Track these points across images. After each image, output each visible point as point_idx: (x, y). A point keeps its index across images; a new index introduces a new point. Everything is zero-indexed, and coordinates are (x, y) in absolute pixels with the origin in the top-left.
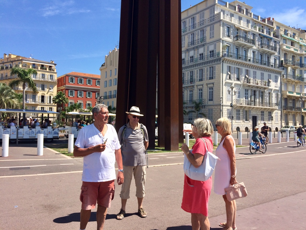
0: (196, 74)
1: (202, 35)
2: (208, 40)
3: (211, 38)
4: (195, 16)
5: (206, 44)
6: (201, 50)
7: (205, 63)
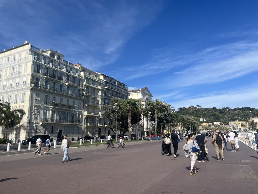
0: (12, 98)
1: (19, 69)
2: (23, 73)
3: (25, 72)
4: (16, 54)
5: (21, 76)
6: (17, 80)
7: (19, 90)
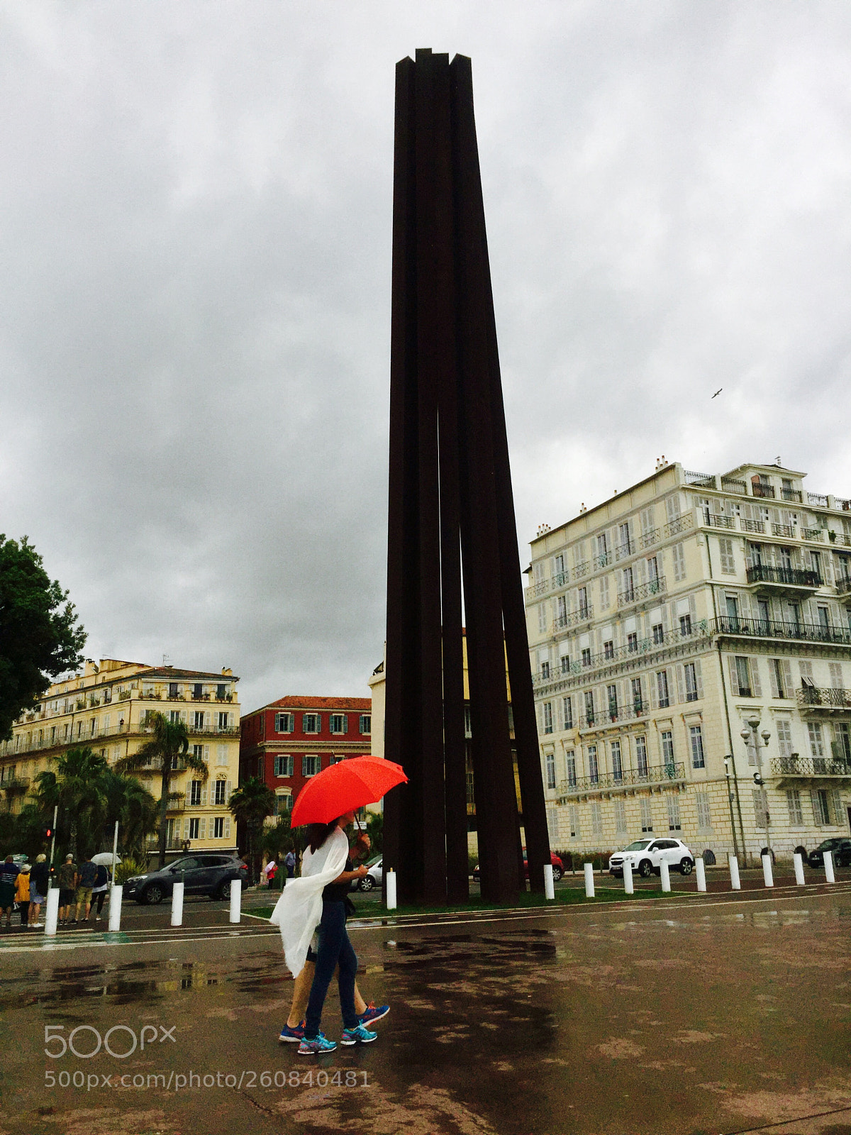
0: (648, 686)
1: (654, 573)
2: (671, 586)
3: (677, 579)
4: (629, 519)
5: (666, 596)
6: (655, 616)
7: (669, 653)
